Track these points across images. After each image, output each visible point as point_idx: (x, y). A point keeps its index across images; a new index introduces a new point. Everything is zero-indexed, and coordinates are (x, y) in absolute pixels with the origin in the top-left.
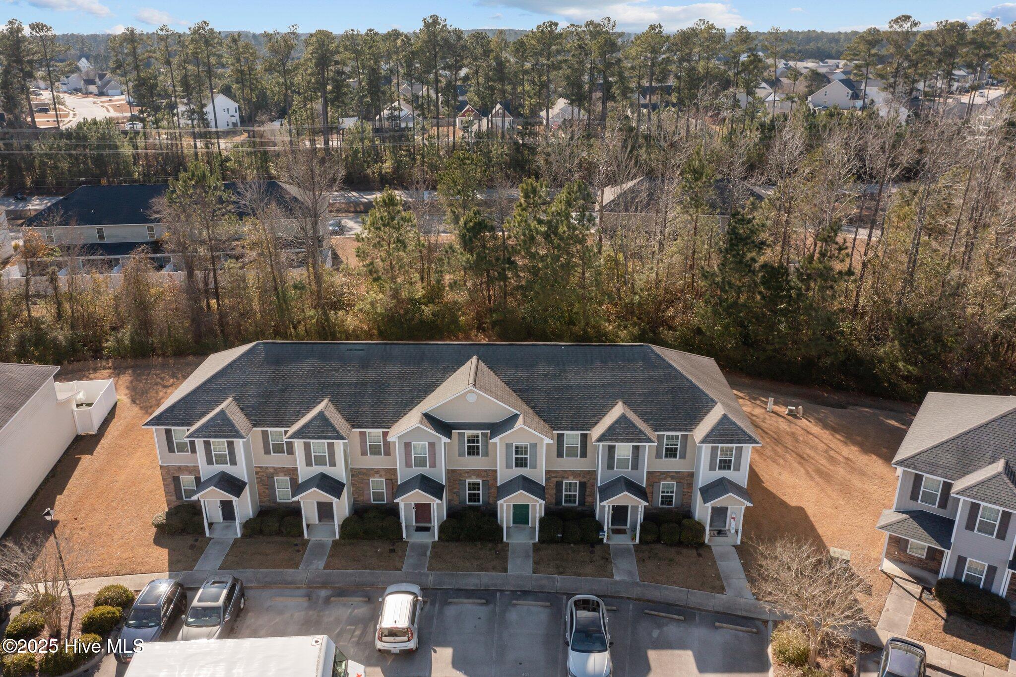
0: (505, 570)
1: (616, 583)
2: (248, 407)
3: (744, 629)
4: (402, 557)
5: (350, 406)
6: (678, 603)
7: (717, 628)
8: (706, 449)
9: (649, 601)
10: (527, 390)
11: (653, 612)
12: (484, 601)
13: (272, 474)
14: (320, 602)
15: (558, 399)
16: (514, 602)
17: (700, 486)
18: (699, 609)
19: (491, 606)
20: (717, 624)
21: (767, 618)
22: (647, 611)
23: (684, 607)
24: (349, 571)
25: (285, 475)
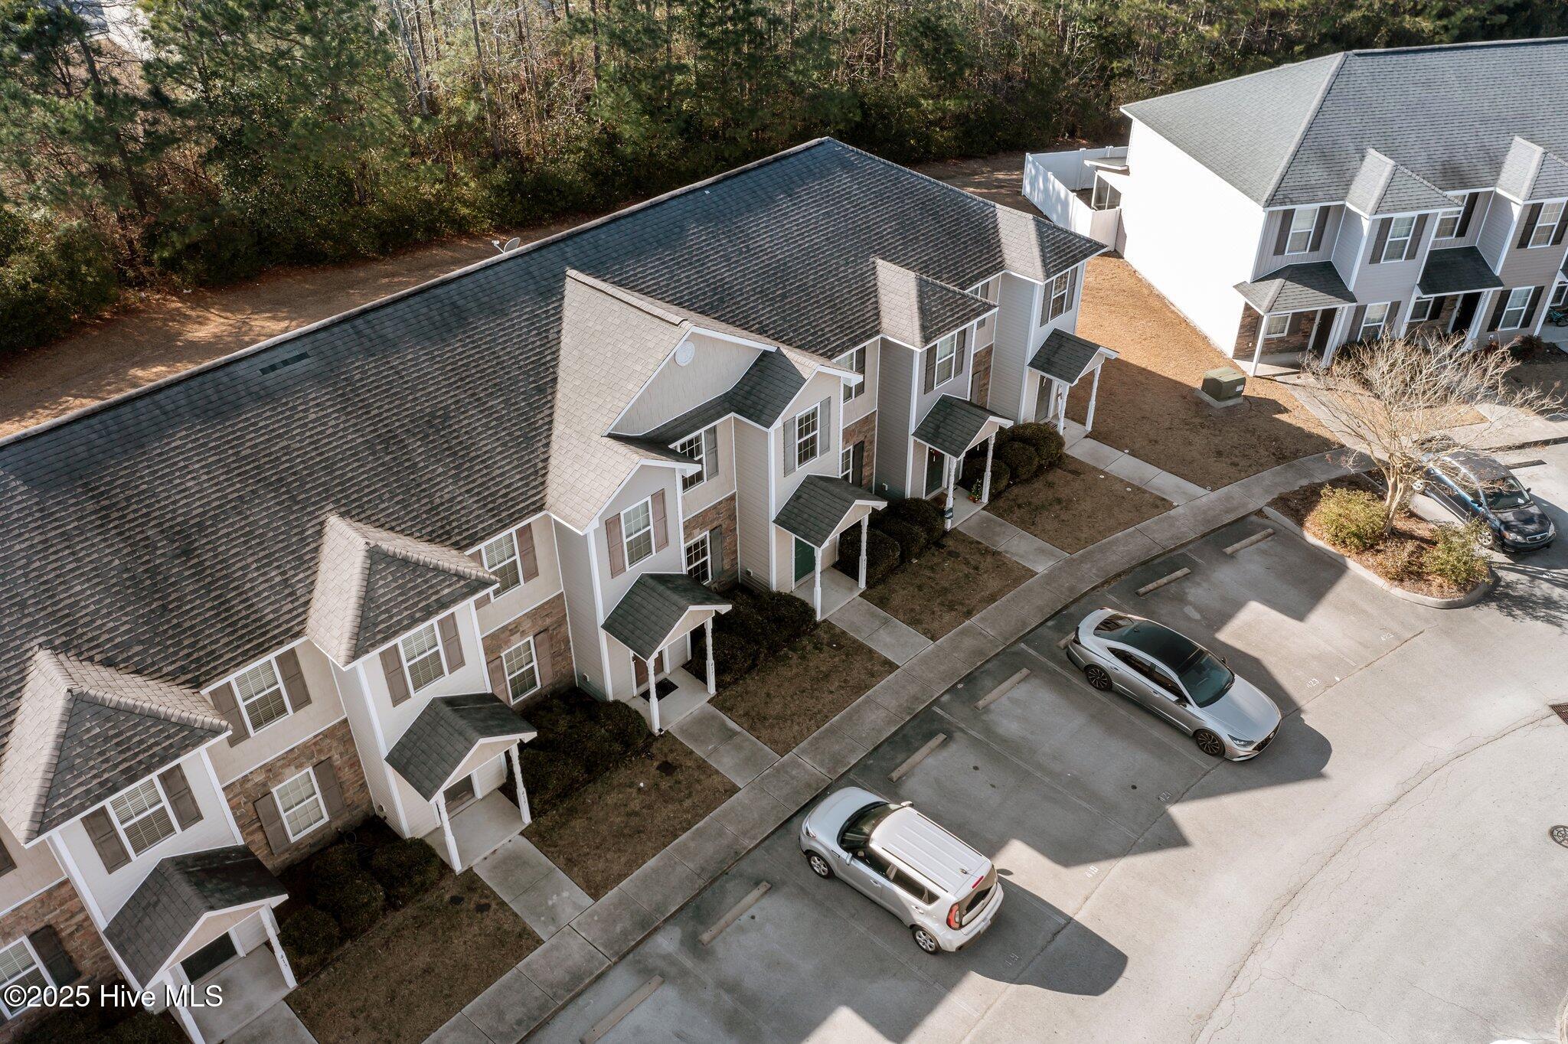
0: (891, 666)
1: (1050, 578)
4: (703, 766)
6: (1155, 553)
7: (1232, 556)
9: (1119, 575)
10: (721, 300)
11: (1151, 586)
13: (264, 785)
14: (688, 963)
15: (784, 296)
16: (981, 703)
17: (1028, 360)
18: (1182, 545)
19: (958, 735)
20: (1229, 550)
22: (1142, 590)
23: (1164, 554)
24: (652, 863)
25: (300, 767)
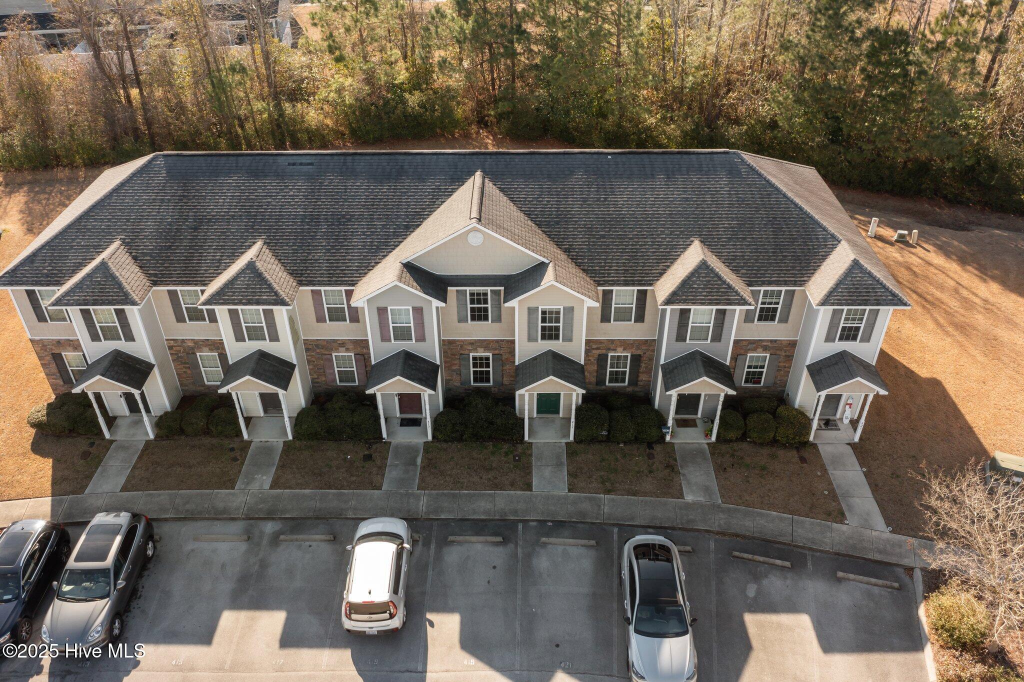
0: (529, 487)
1: (688, 506)
2: (144, 254)
3: (880, 582)
4: (382, 468)
5: (295, 251)
6: (781, 539)
7: (840, 580)
8: (824, 315)
9: (737, 535)
10: (557, 223)
11: (745, 555)
12: (499, 539)
13: (193, 348)
14: (265, 541)
15: (603, 236)
16: (544, 539)
17: (808, 363)
18: (811, 549)
19: (511, 546)
20: (840, 574)
21: (912, 565)
22: (737, 554)
23: (789, 545)
24: (307, 491)
25: (211, 350)
